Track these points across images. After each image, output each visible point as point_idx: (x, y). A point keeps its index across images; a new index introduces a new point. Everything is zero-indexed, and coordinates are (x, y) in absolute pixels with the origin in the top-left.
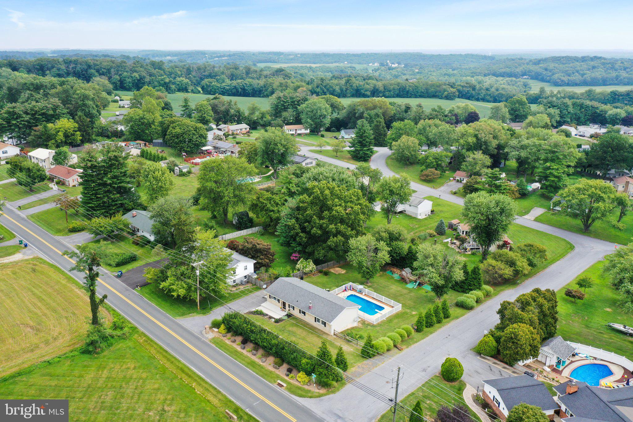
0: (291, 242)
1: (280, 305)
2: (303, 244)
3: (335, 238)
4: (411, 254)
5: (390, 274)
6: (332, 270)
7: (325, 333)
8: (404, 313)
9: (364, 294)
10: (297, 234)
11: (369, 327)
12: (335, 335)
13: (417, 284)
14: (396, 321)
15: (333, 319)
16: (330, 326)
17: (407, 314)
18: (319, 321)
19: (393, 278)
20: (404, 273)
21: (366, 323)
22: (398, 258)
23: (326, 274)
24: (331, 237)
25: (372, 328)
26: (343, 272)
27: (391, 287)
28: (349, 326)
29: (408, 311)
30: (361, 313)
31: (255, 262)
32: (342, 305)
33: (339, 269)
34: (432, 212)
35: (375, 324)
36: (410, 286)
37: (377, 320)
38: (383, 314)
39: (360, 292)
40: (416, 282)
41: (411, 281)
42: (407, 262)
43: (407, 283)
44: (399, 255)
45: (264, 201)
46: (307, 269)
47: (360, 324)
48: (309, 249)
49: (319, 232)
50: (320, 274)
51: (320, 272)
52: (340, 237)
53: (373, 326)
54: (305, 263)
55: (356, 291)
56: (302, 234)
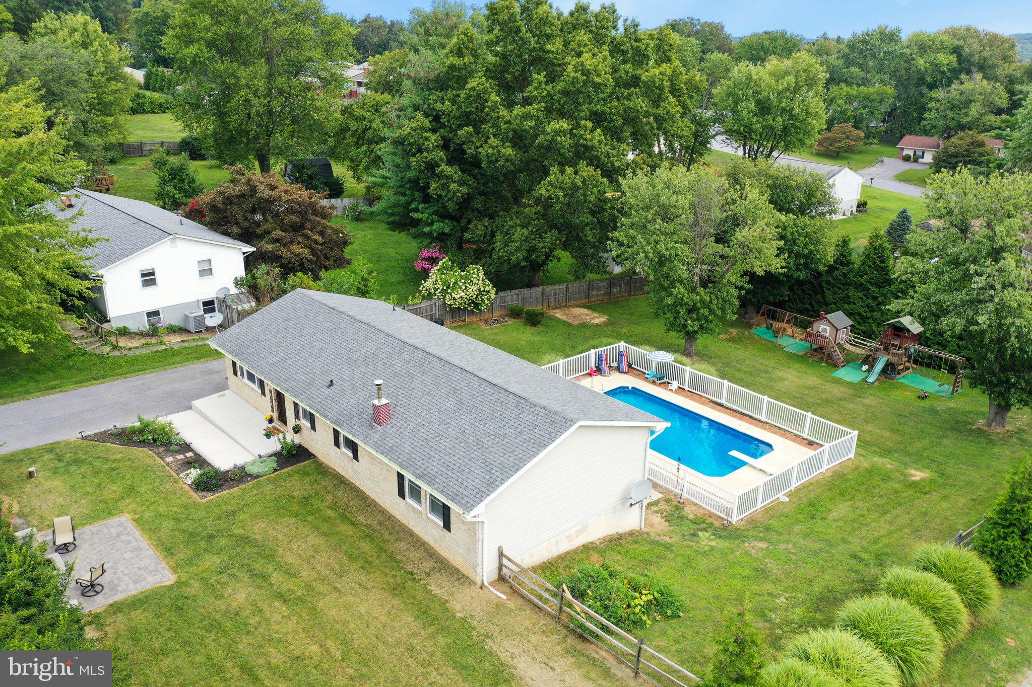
0: (413, 206)
1: (266, 406)
2: (451, 206)
3: (569, 170)
4: (845, 269)
5: (769, 336)
6: (559, 314)
7: (444, 566)
8: (871, 472)
9: (675, 385)
10: (431, 166)
11: (706, 539)
12: (502, 579)
13: (879, 366)
14: (841, 509)
15: (492, 485)
16: (473, 528)
17: (886, 478)
18: (416, 493)
19: (778, 348)
20: (822, 328)
21: (689, 512)
22: (802, 275)
23: (534, 320)
24: (555, 169)
25: (723, 544)
26: (599, 319)
27: (780, 374)
28: (597, 531)
29: (887, 464)
30: (665, 466)
31: (250, 249)
32: (555, 406)
33: (585, 311)
34: (858, 207)
35: (735, 519)
36: (849, 374)
37: (747, 500)
38: (776, 471)
39: (662, 377)
40: (870, 361)
41: (850, 359)
42: (829, 297)
43: (836, 366)
44: (806, 266)
45: (367, 114)
46: (459, 294)
47: (657, 520)
48: (478, 229)
49: (508, 151)
50: (510, 322)
51: (515, 314)
52: (587, 171)
53: (725, 530)
54: (455, 275)
55: (641, 375)
56: (448, 170)
